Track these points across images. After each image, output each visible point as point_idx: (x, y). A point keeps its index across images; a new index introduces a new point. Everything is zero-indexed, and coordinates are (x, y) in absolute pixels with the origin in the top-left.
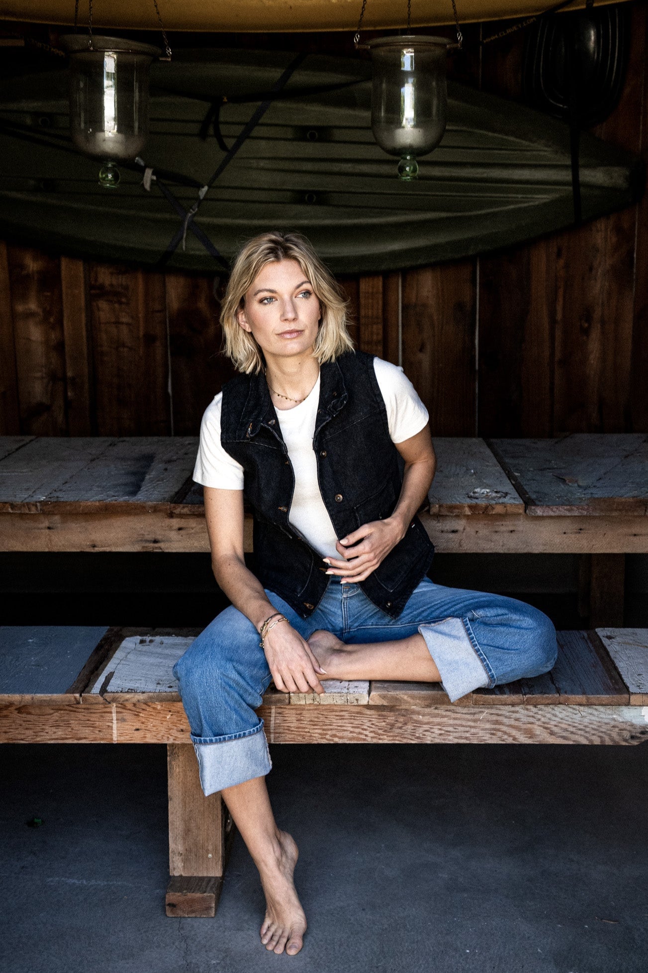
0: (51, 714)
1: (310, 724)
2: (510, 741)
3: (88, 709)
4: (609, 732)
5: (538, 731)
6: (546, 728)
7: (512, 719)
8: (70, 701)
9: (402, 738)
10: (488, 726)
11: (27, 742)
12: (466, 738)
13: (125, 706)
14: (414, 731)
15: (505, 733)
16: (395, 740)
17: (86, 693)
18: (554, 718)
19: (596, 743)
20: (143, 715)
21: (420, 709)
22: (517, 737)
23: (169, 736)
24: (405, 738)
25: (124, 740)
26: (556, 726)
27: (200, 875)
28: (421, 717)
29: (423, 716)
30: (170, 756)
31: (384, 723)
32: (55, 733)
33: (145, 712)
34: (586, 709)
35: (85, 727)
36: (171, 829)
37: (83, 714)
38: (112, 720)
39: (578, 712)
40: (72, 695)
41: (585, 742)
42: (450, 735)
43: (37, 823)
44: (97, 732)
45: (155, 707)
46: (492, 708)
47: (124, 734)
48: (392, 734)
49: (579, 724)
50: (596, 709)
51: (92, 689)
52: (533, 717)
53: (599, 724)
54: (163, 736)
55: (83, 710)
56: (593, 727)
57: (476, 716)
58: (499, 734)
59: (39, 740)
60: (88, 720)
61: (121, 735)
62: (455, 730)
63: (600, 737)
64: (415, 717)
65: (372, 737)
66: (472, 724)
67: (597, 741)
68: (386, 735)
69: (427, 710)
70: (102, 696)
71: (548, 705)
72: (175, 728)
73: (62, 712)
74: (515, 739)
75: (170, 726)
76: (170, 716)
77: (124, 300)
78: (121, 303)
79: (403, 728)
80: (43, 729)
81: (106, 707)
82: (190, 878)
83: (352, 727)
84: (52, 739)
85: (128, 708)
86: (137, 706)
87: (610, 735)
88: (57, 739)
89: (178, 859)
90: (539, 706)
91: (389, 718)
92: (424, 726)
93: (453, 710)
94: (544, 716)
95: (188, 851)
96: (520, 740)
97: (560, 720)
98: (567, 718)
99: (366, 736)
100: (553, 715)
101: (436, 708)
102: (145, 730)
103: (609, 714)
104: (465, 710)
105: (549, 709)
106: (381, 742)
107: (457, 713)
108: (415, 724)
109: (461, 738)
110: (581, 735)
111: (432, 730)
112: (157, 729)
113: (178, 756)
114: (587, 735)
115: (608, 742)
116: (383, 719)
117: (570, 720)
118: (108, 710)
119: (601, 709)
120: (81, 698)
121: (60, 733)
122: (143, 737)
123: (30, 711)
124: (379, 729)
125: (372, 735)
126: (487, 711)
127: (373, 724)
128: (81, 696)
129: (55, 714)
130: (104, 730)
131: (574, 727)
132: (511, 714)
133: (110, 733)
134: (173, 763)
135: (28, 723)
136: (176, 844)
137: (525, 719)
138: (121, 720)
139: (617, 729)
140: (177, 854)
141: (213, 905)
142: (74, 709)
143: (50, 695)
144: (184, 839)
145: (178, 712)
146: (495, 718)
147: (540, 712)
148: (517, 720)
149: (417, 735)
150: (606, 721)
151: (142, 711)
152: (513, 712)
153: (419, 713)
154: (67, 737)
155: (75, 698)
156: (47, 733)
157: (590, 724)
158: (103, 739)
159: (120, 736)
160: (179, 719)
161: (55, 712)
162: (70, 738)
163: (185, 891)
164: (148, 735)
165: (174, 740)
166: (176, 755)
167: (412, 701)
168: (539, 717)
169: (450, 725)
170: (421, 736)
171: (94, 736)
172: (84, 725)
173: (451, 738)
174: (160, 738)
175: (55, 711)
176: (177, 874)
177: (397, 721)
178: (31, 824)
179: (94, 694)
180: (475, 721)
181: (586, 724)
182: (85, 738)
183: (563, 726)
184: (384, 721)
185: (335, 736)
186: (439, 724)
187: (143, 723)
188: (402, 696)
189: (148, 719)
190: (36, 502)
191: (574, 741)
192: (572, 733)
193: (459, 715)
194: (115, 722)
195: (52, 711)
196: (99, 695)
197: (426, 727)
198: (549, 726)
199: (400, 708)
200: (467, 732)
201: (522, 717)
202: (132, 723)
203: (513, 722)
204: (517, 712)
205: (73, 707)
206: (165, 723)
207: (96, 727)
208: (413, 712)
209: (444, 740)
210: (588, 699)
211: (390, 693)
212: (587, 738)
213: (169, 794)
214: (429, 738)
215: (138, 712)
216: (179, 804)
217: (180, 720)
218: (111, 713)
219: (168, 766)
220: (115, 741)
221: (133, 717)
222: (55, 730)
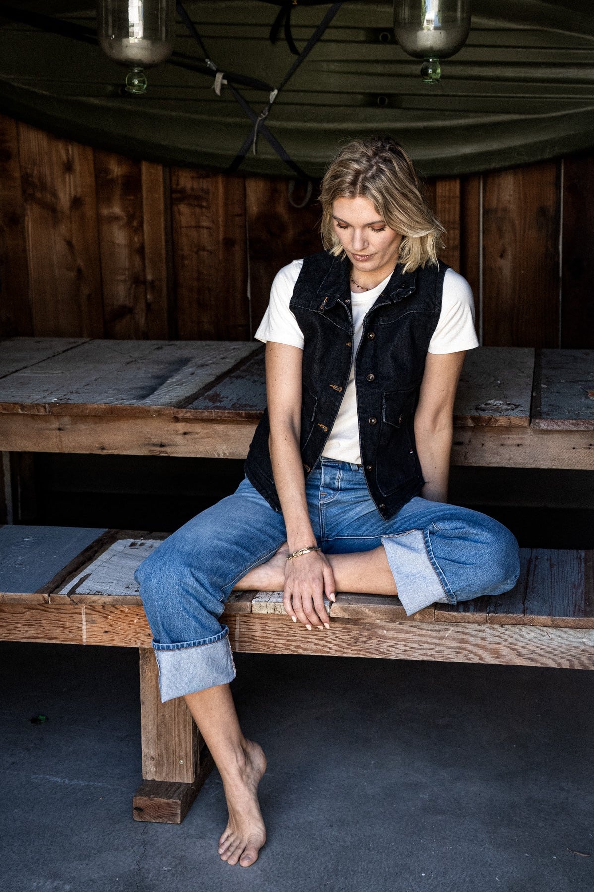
0: (23, 613)
1: (275, 634)
2: (476, 660)
3: (58, 609)
4: (578, 656)
5: (505, 651)
6: (513, 649)
7: (478, 638)
8: (38, 601)
9: (367, 652)
10: (454, 644)
12: (431, 656)
13: (94, 608)
14: (379, 646)
15: (471, 652)
16: (359, 654)
17: (54, 593)
18: (521, 639)
19: (564, 667)
20: (111, 618)
21: (385, 624)
22: (483, 657)
23: (136, 639)
24: (370, 652)
25: (93, 641)
26: (523, 647)
27: (172, 781)
28: (385, 631)
29: (388, 631)
30: (142, 659)
31: (348, 637)
32: (27, 631)
33: (113, 615)
34: (554, 631)
35: (56, 627)
36: (143, 733)
37: (54, 614)
38: (82, 621)
39: (546, 634)
40: (40, 595)
41: (553, 665)
42: (414, 652)
43: (40, 720)
44: (68, 633)
45: (123, 610)
46: (457, 626)
47: (94, 636)
48: (356, 648)
49: (548, 646)
50: (565, 632)
51: (62, 590)
52: (499, 636)
53: (568, 647)
54: (131, 639)
55: (54, 610)
56: (563, 650)
57: (442, 634)
58: (465, 653)
59: (12, 638)
60: (59, 621)
61: (90, 636)
62: (420, 647)
63: (568, 660)
64: (380, 632)
65: (336, 650)
66: (438, 641)
67: (566, 665)
68: (350, 648)
69: (392, 625)
70: (69, 597)
71: (513, 625)
72: (142, 632)
73: (34, 611)
74: (481, 659)
75: (137, 630)
76: (137, 619)
77: (204, 204)
78: (201, 207)
79: (368, 642)
80: (16, 627)
81: (74, 608)
82: (162, 783)
83: (317, 639)
84: (25, 638)
85: (98, 610)
86: (106, 608)
87: (579, 659)
88: (29, 638)
89: (151, 764)
90: (505, 626)
91: (353, 631)
92: (389, 641)
93: (418, 626)
94: (512, 637)
95: (160, 756)
96: (486, 660)
97: (528, 642)
98: (535, 640)
99: (330, 648)
100: (520, 635)
101: (401, 624)
102: (114, 632)
103: (578, 638)
104: (430, 627)
105: (515, 629)
106: (345, 655)
107: (422, 629)
108: (379, 639)
109: (426, 655)
110: (549, 658)
111: (397, 646)
112: (125, 632)
113: (150, 660)
114: (556, 658)
115: (577, 667)
116: (347, 632)
117: (538, 642)
118: (77, 611)
119: (571, 631)
120: (49, 598)
121: (32, 632)
122: (111, 640)
123: (4, 608)
124: (343, 642)
125: (336, 648)
126: (452, 628)
127: (337, 637)
128: (49, 596)
129: (28, 613)
130: (74, 631)
131: (542, 649)
132: (476, 632)
133: (79, 635)
134: (145, 667)
136: (148, 749)
137: (491, 639)
138: (90, 622)
139: (587, 654)
140: (149, 759)
141: (179, 811)
142: (45, 609)
143: (19, 594)
144: (156, 744)
146: (461, 636)
147: (507, 632)
148: (483, 639)
149: (382, 650)
150: (576, 644)
151: (110, 614)
152: (480, 631)
153: (383, 628)
154: (39, 636)
155: (44, 598)
156: (19, 631)
157: (559, 646)
158: (73, 640)
159: (89, 637)
161: (27, 611)
162: (42, 638)
163: (152, 796)
164: (117, 638)
165: (142, 644)
166: (148, 659)
167: (373, 615)
168: (506, 637)
169: (415, 642)
170: (386, 651)
171: (65, 636)
172: (55, 625)
173: (415, 654)
174: (128, 642)
176: (149, 779)
177: (361, 635)
178: (35, 721)
179: (62, 595)
180: (441, 638)
181: (554, 647)
182: (56, 638)
183: (531, 648)
184: (348, 635)
185: (299, 647)
186: (403, 640)
187: (111, 626)
188: (363, 609)
189: (116, 622)
190: (45, 403)
191: (542, 664)
192: (540, 655)
193: (424, 631)
194: (84, 623)
195: (24, 610)
196: (66, 596)
197: (391, 642)
198: (516, 647)
199: (364, 621)
200: (432, 649)
201: (489, 636)
202: (100, 625)
203: (479, 642)
204: (483, 631)
205: (44, 607)
206: (132, 627)
207: (66, 628)
208: (378, 627)
209: (409, 656)
210: (553, 621)
211: (351, 606)
212: (555, 661)
213: (142, 698)
214: (394, 654)
215: (106, 614)
216: (151, 708)
218: (80, 614)
219: (140, 671)
220: (84, 642)
221: (102, 619)
222: (27, 629)
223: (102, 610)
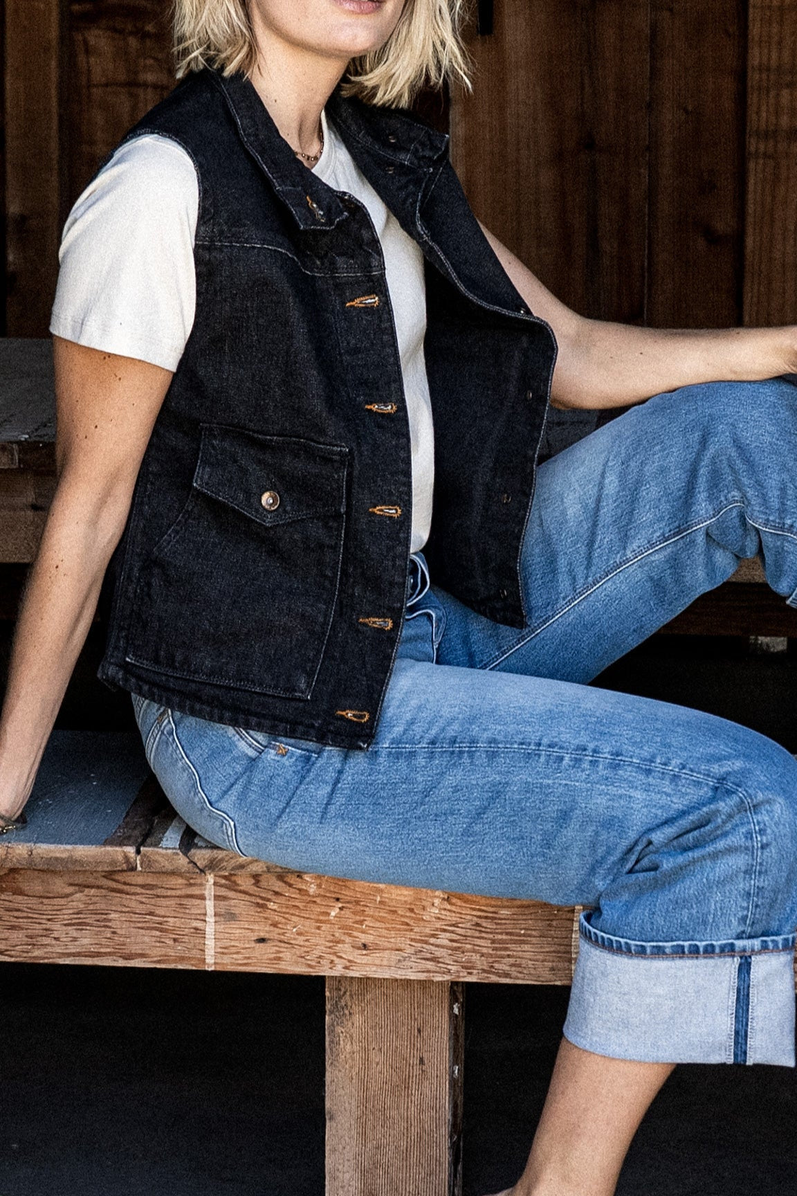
0: (67, 896)
3: (153, 886)
8: (110, 864)
11: (13, 960)
13: (235, 882)
17: (149, 846)
20: (275, 907)
23: (335, 958)
25: (231, 964)
30: (331, 1012)
32: (75, 939)
33: (281, 900)
35: (142, 928)
36: (330, 1190)
37: (138, 897)
38: (205, 914)
40: (117, 849)
44: (171, 942)
45: (304, 887)
47: (233, 950)
51: (163, 837)
54: (320, 957)
55: (139, 890)
59: (39, 955)
60: (151, 914)
61: (223, 951)
70: (185, 854)
72: (348, 939)
73: (93, 891)
75: (337, 935)
76: (337, 910)
80: (48, 929)
81: (191, 885)
84: (69, 955)
85: (241, 888)
86: (263, 884)
88: (78, 954)
102: (280, 941)
112: (307, 940)
113: (352, 1015)
118: (195, 891)
120: (139, 858)
122: (275, 959)
123: (21, 884)
128: (138, 852)
129: (78, 895)
130: (186, 939)
133: (199, 947)
134: (339, 1029)
135: (16, 914)
138: (226, 916)
142: (120, 886)
143: (69, 847)
145: (357, 903)
151: (273, 898)
154: (102, 950)
155: (126, 858)
156: (58, 939)
158: (182, 959)
159: (223, 953)
160: (358, 918)
161: (76, 892)
162: (109, 954)
164: (286, 955)
165: (346, 968)
166: (347, 1012)
171: (163, 951)
172: (141, 925)
174: (313, 963)
175: (77, 888)
179: (166, 848)
182: (142, 955)
187: (275, 925)
189: (287, 916)
190: (11, 442)
194: (211, 919)
195: (70, 889)
196: (179, 851)
202: (249, 926)
205: (116, 880)
206: (324, 927)
207: (165, 931)
213: (328, 1104)
215: (264, 899)
216: (350, 1130)
217: (361, 922)
218: (203, 898)
219: (327, 1039)
220: (209, 965)
221: (253, 910)
222: (75, 934)
223: (252, 889)
